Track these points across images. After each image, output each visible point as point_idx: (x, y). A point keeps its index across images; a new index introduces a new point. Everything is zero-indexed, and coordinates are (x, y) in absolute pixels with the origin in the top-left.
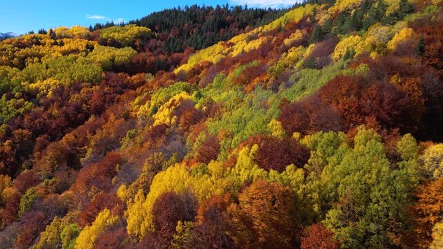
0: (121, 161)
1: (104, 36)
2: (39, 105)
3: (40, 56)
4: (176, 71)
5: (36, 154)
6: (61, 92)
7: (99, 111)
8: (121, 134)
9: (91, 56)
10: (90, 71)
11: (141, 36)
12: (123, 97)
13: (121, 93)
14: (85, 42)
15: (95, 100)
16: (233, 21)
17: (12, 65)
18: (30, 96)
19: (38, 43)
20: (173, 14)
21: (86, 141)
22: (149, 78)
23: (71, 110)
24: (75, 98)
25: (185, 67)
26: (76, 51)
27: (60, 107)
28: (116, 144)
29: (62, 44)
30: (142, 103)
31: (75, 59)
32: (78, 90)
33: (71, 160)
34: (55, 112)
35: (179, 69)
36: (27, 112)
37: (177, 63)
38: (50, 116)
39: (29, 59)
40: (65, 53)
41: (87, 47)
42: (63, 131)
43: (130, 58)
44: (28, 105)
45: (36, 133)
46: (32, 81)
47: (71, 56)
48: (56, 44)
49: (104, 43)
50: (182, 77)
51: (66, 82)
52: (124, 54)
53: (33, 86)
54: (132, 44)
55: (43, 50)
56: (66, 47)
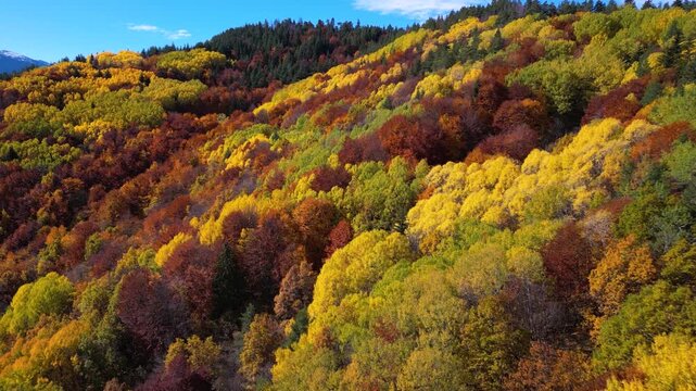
1: (163, 64)
2: (89, 152)
3: (82, 92)
4: (256, 112)
5: (93, 204)
6: (112, 135)
7: (162, 158)
8: (189, 180)
9: (147, 92)
10: (149, 111)
11: (212, 65)
12: (190, 142)
13: (187, 137)
14: (138, 73)
15: (157, 145)
16: (338, 44)
17: (48, 104)
18: (76, 140)
19: (77, 75)
20: (258, 32)
21: (148, 191)
22: (222, 120)
23: (127, 158)
24: (131, 144)
25: (267, 107)
26: (127, 85)
27: (114, 153)
29: (108, 76)
30: (210, 149)
31: (128, 95)
32: (134, 133)
33: (134, 208)
34: (109, 159)
35: (260, 108)
36: (74, 159)
37: (259, 101)
38: (103, 164)
39: (68, 96)
40: (114, 88)
41: (142, 79)
42: (120, 181)
43: (199, 94)
44: (75, 151)
45: (89, 183)
46: (76, 123)
47: (122, 92)
48: (100, 75)
49: (163, 74)
50: (263, 118)
51: (119, 124)
52: (190, 89)
53: (78, 128)
54: (200, 76)
56: (113, 80)
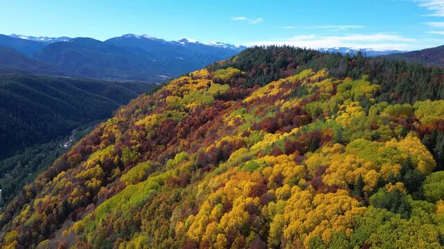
0: (216, 135)
1: (216, 76)
2: (190, 115)
3: (188, 90)
4: (244, 102)
5: (192, 133)
6: (198, 109)
7: (212, 119)
9: (209, 91)
10: (209, 99)
11: (236, 76)
12: (221, 113)
13: (220, 111)
14: (207, 81)
15: (210, 114)
17: (179, 96)
18: (187, 110)
19: (187, 83)
21: (207, 130)
22: (233, 103)
23: (202, 118)
24: (203, 113)
25: (248, 99)
26: (203, 87)
27: (198, 116)
28: (216, 131)
29: (197, 83)
30: (227, 116)
31: (202, 93)
32: (204, 108)
33: (202, 135)
34: (196, 118)
35: (245, 100)
36: (187, 117)
37: (248, 95)
38: (195, 119)
39: (184, 93)
40: (199, 89)
41: (208, 84)
42: (199, 125)
43: (227, 91)
44: (187, 114)
45: (191, 126)
46: (187, 104)
47: (201, 90)
48: (194, 83)
49: (216, 82)
50: (245, 105)
51: (200, 105)
52: (224, 89)
53: (187, 106)
54: (228, 82)
55: (190, 87)
56: (198, 85)
